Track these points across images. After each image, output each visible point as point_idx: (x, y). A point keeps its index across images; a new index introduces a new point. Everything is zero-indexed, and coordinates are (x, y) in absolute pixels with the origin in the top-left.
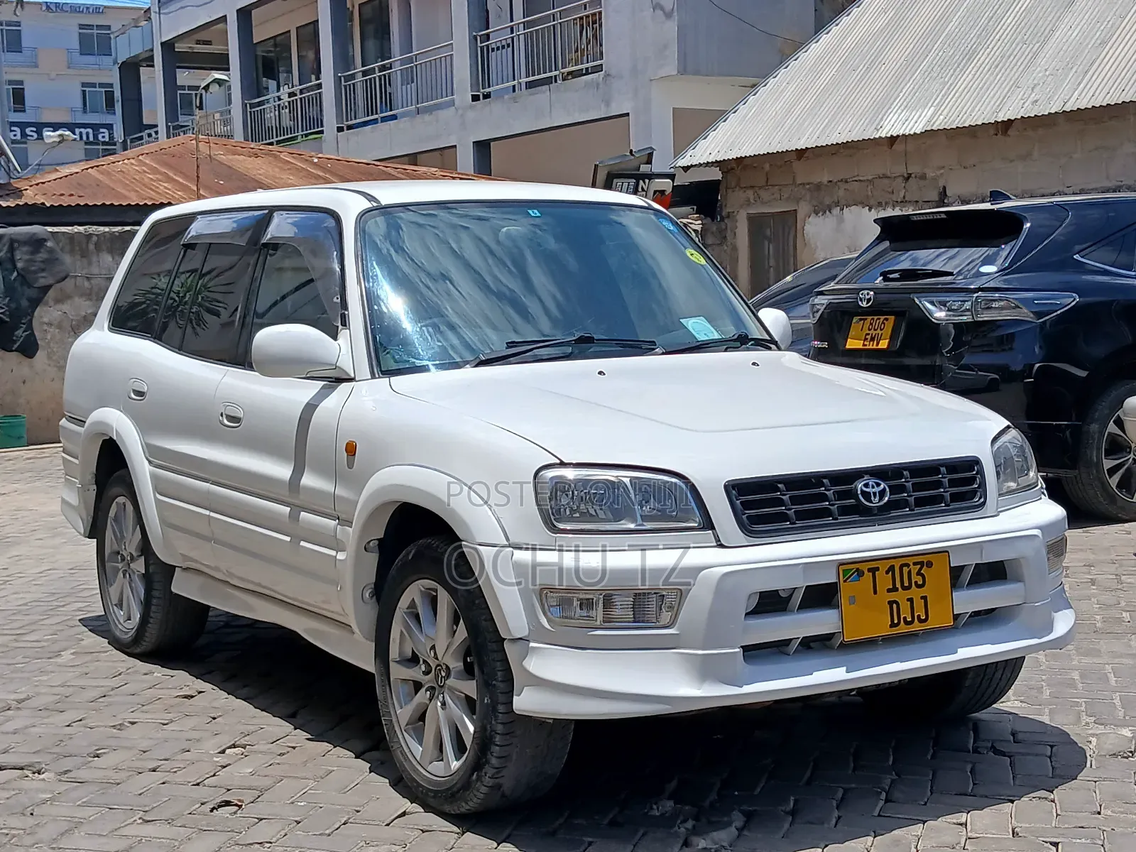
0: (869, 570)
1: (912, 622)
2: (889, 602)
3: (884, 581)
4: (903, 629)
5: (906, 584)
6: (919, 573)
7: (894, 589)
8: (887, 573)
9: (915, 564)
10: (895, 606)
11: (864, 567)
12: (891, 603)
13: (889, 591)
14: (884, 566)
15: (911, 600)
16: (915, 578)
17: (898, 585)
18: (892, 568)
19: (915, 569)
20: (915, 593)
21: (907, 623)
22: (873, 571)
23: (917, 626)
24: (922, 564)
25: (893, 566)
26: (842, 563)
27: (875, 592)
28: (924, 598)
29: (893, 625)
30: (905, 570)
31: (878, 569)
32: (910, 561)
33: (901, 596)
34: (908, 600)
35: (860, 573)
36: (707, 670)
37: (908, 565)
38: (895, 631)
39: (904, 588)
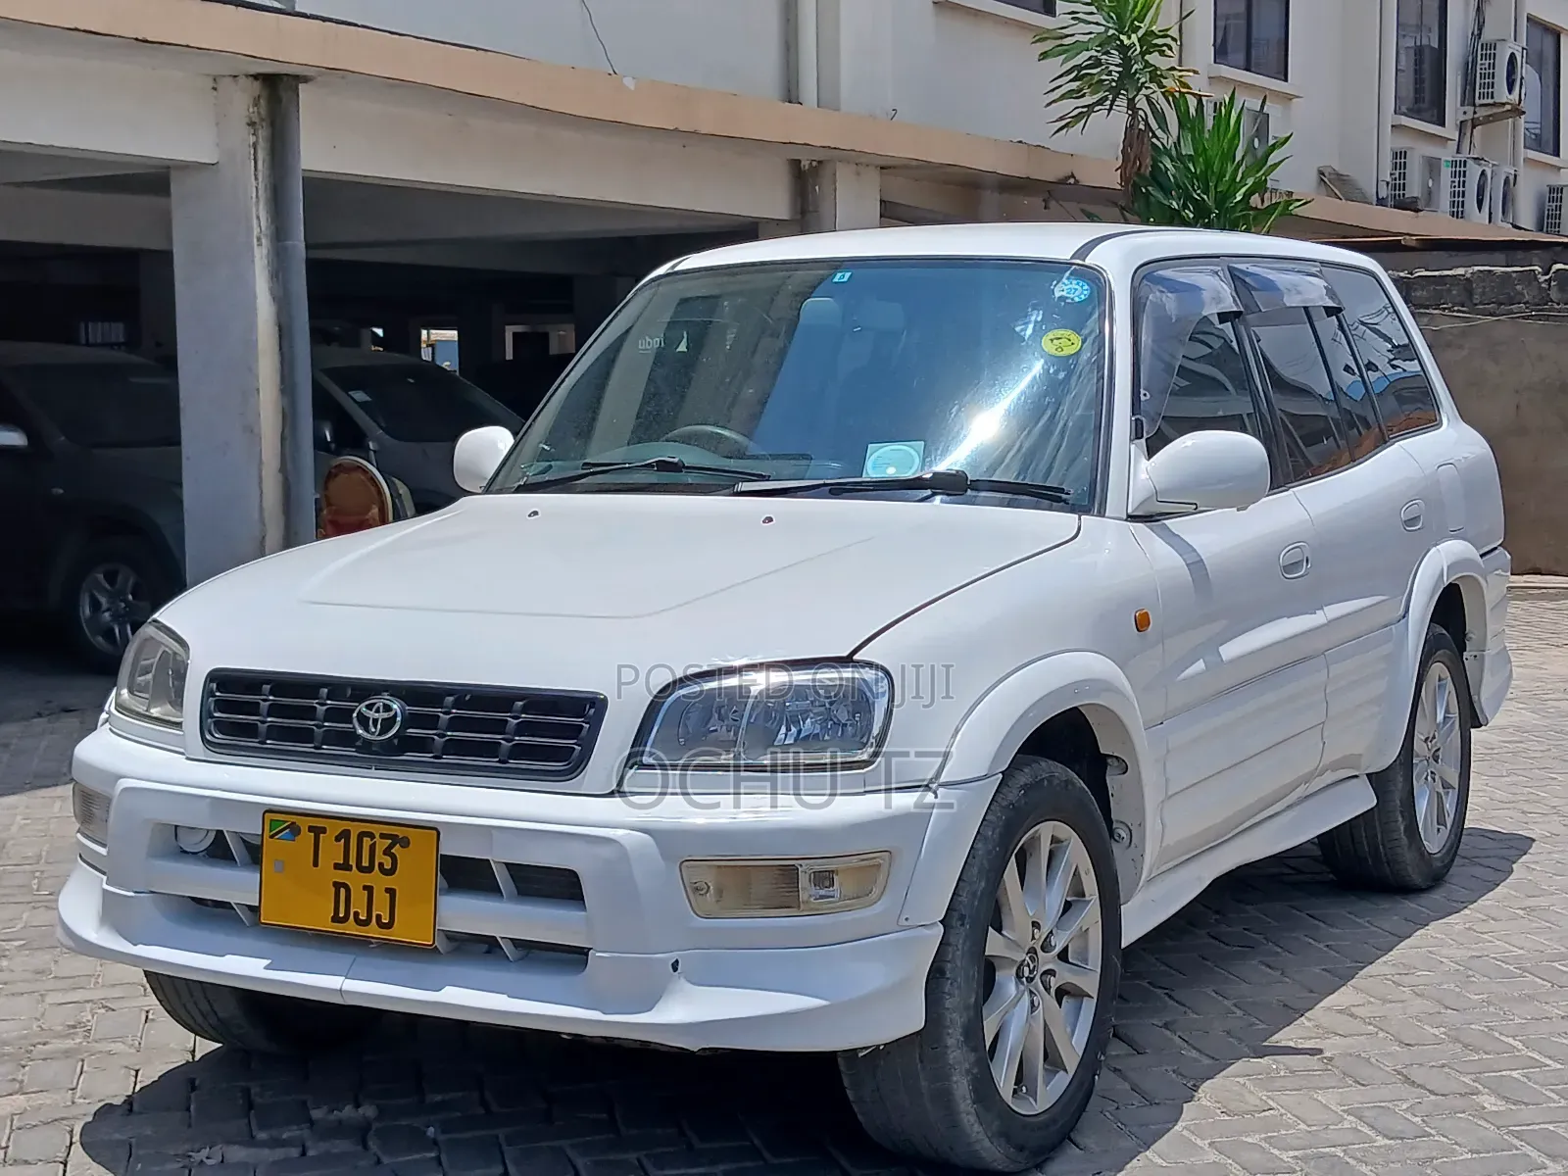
0: (311, 829)
1: (368, 922)
2: (335, 884)
3: (332, 851)
4: (351, 928)
5: (365, 863)
6: (387, 852)
7: (346, 866)
8: (338, 839)
9: (383, 836)
10: (343, 890)
11: (304, 824)
12: (337, 886)
13: (337, 866)
14: (334, 829)
15: (369, 890)
16: (379, 857)
17: (353, 862)
18: (346, 835)
19: (382, 844)
20: (376, 879)
21: (357, 921)
22: (317, 831)
23: (373, 931)
24: (395, 839)
25: (349, 832)
26: (271, 810)
27: (316, 864)
28: (391, 892)
29: (336, 919)
30: (367, 842)
31: (324, 830)
32: (376, 830)
33: (354, 879)
34: (365, 888)
35: (295, 830)
37: (371, 836)
38: (338, 928)
39: (361, 869)
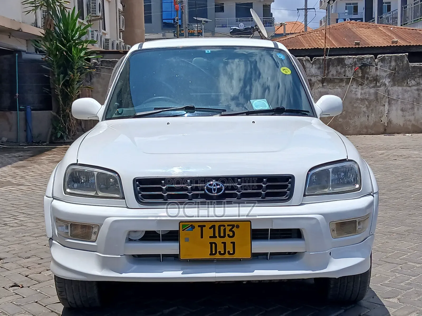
0: (199, 226)
1: (225, 253)
2: (210, 243)
3: (208, 232)
4: (218, 256)
5: (222, 235)
6: (231, 230)
7: (214, 237)
8: (210, 228)
9: (228, 225)
10: (214, 245)
11: (196, 225)
12: (211, 244)
13: (210, 237)
14: (209, 225)
15: (224, 243)
16: (228, 232)
17: (217, 235)
18: (214, 227)
19: (228, 228)
20: (227, 239)
21: (220, 253)
22: (202, 227)
23: (227, 256)
24: (233, 226)
25: (215, 225)
26: (181, 222)
27: (202, 237)
28: (233, 243)
29: (211, 254)
30: (222, 228)
31: (205, 226)
32: (226, 224)
33: (218, 241)
34: (222, 243)
35: (193, 227)
36: (105, 264)
37: (224, 226)
38: (212, 257)
39: (220, 237)
